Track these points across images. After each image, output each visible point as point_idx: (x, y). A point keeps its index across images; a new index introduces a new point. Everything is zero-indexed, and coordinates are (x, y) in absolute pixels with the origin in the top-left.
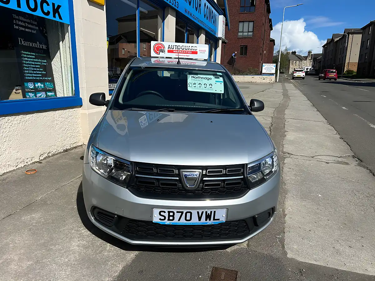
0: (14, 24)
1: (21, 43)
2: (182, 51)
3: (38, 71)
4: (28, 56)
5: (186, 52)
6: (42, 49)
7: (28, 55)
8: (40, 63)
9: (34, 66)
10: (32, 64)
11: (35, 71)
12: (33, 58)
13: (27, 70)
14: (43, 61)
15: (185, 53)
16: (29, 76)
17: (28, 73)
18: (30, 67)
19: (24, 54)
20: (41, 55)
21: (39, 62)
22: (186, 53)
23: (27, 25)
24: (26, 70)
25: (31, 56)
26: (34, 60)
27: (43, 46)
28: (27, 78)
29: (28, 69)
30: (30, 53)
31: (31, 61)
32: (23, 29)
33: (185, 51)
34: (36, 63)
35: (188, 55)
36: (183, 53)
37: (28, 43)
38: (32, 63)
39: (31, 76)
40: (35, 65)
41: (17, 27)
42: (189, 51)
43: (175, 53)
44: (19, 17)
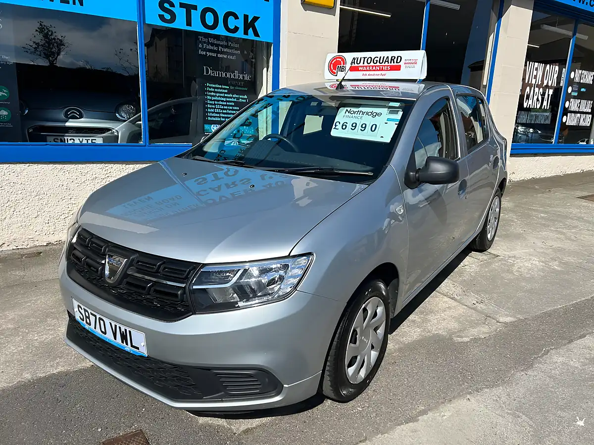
0: (200, 48)
1: (207, 72)
2: (373, 66)
3: (230, 110)
4: (216, 90)
5: (380, 68)
6: (243, 80)
7: (218, 88)
8: (235, 100)
9: (225, 103)
10: (222, 101)
11: (226, 109)
12: (225, 93)
13: (212, 108)
14: (241, 97)
15: (378, 70)
16: (215, 117)
17: (213, 113)
18: (218, 104)
19: (210, 87)
20: (240, 88)
21: (234, 98)
22: (380, 70)
23: (221, 49)
24: (210, 108)
25: (221, 91)
26: (226, 95)
27: (246, 76)
28: (209, 118)
29: (214, 107)
30: (220, 86)
31: (221, 97)
32: (214, 55)
33: (378, 66)
34: (227, 99)
35: (383, 72)
36: (376, 71)
37: (219, 73)
38: (223, 99)
39: (217, 117)
40: (226, 101)
41: (204, 53)
42: (384, 66)
43: (361, 70)
44: (208, 39)
